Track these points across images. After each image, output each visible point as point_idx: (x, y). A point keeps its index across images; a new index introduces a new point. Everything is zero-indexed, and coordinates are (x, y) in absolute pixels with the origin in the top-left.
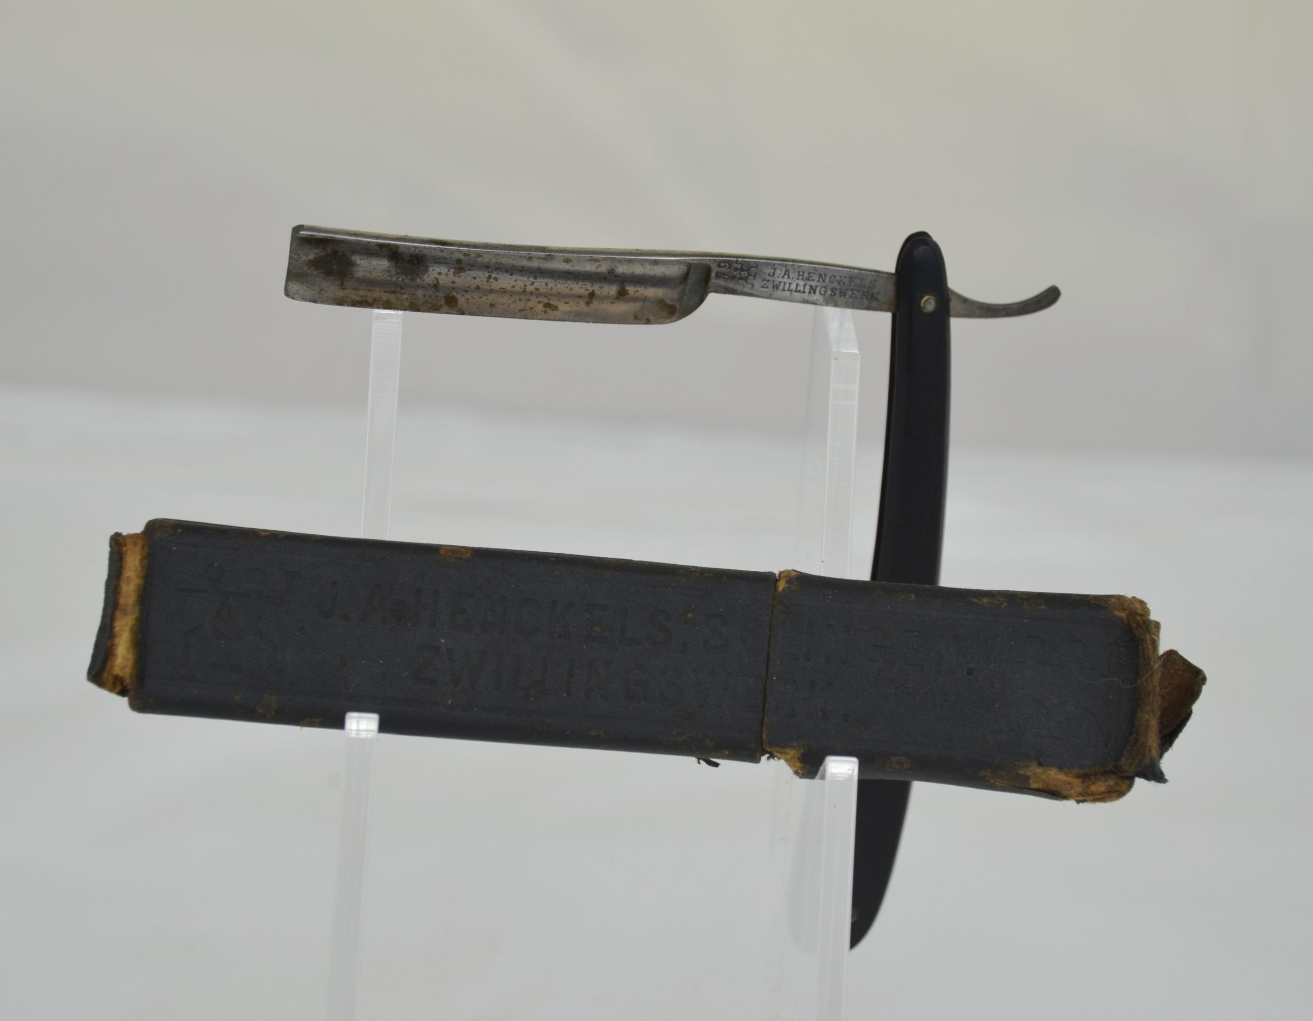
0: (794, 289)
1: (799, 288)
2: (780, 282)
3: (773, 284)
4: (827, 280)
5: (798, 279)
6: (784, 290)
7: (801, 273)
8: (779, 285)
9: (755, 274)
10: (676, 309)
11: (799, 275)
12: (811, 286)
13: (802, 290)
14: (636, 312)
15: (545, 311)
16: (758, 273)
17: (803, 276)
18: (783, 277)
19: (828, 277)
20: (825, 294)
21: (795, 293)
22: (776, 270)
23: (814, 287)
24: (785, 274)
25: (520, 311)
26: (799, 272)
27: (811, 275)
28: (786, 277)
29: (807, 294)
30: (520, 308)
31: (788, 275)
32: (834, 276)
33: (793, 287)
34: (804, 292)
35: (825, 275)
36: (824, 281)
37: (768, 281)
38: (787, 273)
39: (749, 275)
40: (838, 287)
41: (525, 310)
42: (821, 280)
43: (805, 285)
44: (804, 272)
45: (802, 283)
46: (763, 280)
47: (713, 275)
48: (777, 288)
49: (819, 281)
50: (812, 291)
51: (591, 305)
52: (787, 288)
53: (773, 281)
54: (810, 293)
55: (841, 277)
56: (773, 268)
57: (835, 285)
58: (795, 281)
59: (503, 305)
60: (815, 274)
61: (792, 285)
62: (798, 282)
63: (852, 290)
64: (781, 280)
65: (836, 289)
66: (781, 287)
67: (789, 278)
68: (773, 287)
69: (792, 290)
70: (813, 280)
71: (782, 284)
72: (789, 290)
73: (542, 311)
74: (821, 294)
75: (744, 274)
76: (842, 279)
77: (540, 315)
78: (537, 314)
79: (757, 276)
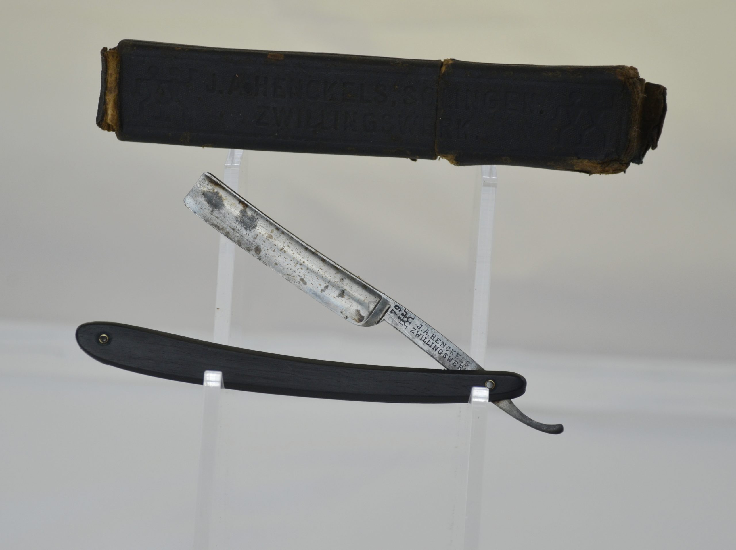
0: (426, 342)
1: (429, 343)
2: (421, 334)
3: (417, 333)
4: (445, 348)
5: (431, 338)
6: (421, 339)
7: (434, 336)
8: (420, 335)
9: (411, 322)
10: (363, 319)
11: (432, 336)
12: (436, 345)
13: (430, 345)
14: (343, 309)
15: (300, 282)
16: (412, 323)
17: (434, 337)
18: (424, 332)
19: (446, 346)
20: (440, 354)
21: (426, 344)
22: (422, 327)
23: (437, 347)
24: (426, 331)
25: (288, 275)
26: (433, 335)
27: (439, 340)
28: (426, 333)
29: (431, 348)
30: (288, 273)
31: (427, 333)
32: (450, 348)
33: (427, 340)
34: (430, 346)
35: (446, 344)
36: (443, 347)
37: (415, 330)
38: (427, 331)
39: (408, 321)
40: (449, 355)
41: (290, 276)
42: (442, 345)
43: (433, 343)
44: (435, 336)
45: (432, 341)
46: (413, 328)
47: (390, 310)
48: (418, 337)
49: (441, 345)
50: (435, 349)
51: (323, 292)
52: (423, 339)
53: (418, 332)
54: (433, 349)
55: (453, 350)
56: (421, 325)
57: (448, 352)
58: (429, 338)
59: (281, 266)
60: (441, 340)
61: (426, 339)
62: (430, 339)
63: (455, 361)
64: (422, 333)
65: (447, 355)
66: (421, 337)
67: (427, 334)
68: (416, 335)
69: (425, 342)
70: (438, 343)
71: (422, 336)
72: (423, 341)
73: (298, 281)
74: (438, 353)
75: (405, 319)
76: (453, 351)
77: (296, 283)
78: (295, 281)
79: (411, 323)
